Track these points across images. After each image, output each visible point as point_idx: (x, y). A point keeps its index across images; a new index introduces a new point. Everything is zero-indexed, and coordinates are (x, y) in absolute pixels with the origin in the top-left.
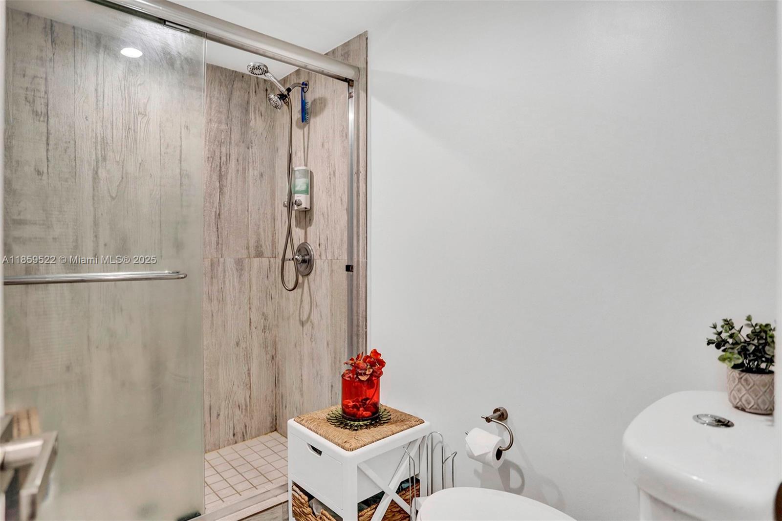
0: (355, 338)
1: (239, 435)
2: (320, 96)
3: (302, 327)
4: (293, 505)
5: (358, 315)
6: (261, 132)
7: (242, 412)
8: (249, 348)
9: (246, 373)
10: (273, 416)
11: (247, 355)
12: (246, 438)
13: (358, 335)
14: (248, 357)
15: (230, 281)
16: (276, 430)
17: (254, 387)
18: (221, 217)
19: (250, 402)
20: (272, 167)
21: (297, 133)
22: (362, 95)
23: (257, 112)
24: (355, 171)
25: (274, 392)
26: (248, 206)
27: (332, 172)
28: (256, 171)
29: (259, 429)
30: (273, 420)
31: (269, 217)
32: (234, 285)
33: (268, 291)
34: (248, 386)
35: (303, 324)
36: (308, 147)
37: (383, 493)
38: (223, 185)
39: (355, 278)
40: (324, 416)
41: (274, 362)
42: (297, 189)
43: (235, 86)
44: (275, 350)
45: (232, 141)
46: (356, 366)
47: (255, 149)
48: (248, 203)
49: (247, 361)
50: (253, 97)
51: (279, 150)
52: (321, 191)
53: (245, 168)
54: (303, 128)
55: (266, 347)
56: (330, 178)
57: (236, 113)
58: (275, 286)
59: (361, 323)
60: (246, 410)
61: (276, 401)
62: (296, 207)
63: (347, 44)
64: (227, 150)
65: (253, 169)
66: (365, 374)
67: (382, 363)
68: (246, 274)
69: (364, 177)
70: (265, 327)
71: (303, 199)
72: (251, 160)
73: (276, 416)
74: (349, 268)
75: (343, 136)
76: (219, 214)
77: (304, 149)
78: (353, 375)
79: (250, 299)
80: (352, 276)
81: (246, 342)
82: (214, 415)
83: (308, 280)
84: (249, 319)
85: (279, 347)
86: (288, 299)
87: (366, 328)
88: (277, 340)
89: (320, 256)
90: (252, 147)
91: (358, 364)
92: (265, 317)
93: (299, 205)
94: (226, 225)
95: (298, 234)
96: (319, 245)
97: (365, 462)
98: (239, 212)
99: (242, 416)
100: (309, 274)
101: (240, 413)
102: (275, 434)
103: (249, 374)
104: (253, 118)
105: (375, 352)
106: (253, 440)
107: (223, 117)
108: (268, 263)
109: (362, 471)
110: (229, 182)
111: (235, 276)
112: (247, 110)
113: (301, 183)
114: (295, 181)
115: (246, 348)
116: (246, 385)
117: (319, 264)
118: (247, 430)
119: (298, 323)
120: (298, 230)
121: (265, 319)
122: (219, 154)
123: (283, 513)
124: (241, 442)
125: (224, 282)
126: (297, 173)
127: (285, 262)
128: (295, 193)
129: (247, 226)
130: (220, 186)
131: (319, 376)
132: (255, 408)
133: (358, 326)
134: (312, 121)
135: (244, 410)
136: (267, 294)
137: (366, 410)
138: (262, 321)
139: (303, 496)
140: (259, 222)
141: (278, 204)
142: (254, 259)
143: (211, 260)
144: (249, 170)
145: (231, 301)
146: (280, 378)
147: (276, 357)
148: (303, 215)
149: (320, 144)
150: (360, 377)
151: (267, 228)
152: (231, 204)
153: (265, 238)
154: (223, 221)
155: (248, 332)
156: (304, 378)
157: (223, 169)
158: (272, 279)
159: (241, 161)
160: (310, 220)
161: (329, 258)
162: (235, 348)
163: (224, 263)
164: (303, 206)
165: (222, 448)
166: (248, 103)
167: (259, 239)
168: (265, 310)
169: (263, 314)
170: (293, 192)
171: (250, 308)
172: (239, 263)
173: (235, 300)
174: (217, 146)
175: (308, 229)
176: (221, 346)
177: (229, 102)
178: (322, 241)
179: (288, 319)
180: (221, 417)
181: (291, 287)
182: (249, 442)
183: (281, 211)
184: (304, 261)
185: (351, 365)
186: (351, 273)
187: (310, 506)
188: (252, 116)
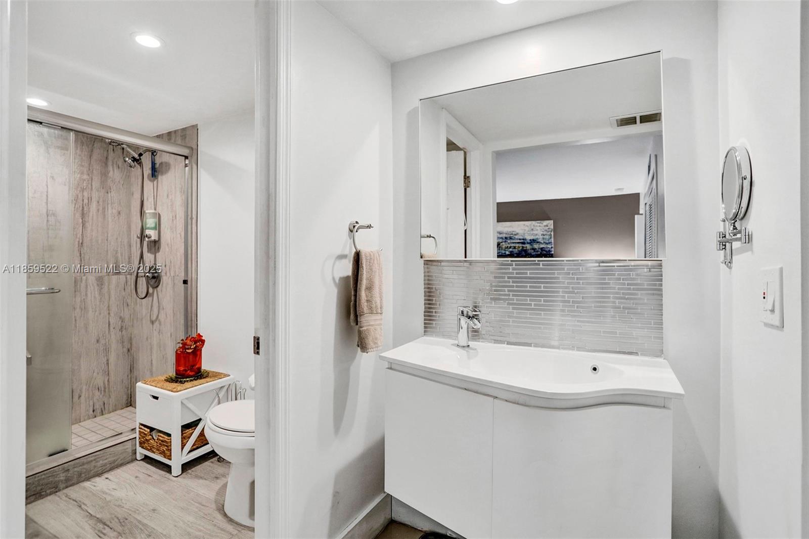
0: (189, 329)
1: (99, 411)
2: (166, 161)
3: (152, 325)
4: (140, 438)
5: (191, 314)
6: (118, 180)
7: (101, 393)
8: (107, 344)
9: (105, 363)
10: (128, 395)
11: (106, 349)
12: (104, 413)
13: (191, 327)
14: (107, 350)
15: (91, 293)
16: (131, 405)
17: (112, 374)
18: (83, 245)
19: (108, 384)
20: (129, 206)
21: (148, 185)
22: (195, 166)
23: (115, 165)
24: (189, 217)
25: (130, 377)
26: (107, 236)
27: (174, 216)
28: (114, 211)
29: (116, 405)
30: (128, 397)
31: (126, 244)
32: (95, 297)
33: (125, 300)
34: (107, 373)
35: (153, 322)
36: (157, 196)
37: (200, 420)
38: (85, 221)
39: (189, 289)
40: (163, 378)
41: (129, 354)
42: (148, 226)
43: (95, 146)
44: (131, 344)
45: (93, 188)
46: (184, 344)
47: (113, 194)
48: (108, 234)
49: (106, 353)
50: (111, 153)
51: (134, 195)
52: (166, 229)
53: (105, 208)
54: (153, 181)
55: (123, 342)
56: (173, 220)
57: (97, 167)
58: (131, 296)
59: (193, 318)
60: (105, 391)
61: (131, 383)
62: (147, 239)
63: (184, 130)
64: (88, 195)
65: (112, 208)
66: (191, 349)
67: (203, 342)
68: (106, 287)
69: (196, 221)
70: (122, 327)
71: (152, 234)
72: (110, 202)
73: (131, 395)
74: (185, 282)
75: (181, 192)
76: (82, 243)
77: (154, 196)
78: (183, 350)
79: (109, 307)
80: (187, 287)
81: (105, 339)
82: (76, 397)
83: (157, 291)
84: (107, 322)
85: (134, 343)
86: (141, 305)
87: (197, 321)
88: (132, 336)
89: (166, 274)
90: (110, 192)
91: (186, 342)
92: (122, 319)
93: (149, 238)
94: (88, 251)
95: (149, 257)
96: (165, 266)
97: (187, 399)
98: (100, 242)
99: (101, 396)
100: (157, 286)
101: (99, 394)
102: (130, 408)
103: (108, 364)
104: (111, 169)
105: (199, 336)
106: (111, 414)
107: (85, 170)
108: (125, 279)
109: (184, 404)
110: (90, 218)
111: (96, 289)
112: (106, 164)
113: (150, 222)
114: (146, 221)
115: (106, 344)
116: (105, 372)
117: (165, 279)
118: (106, 407)
119: (149, 322)
120: (149, 255)
121: (122, 321)
122: (82, 197)
123: (132, 445)
124: (100, 416)
125: (86, 295)
126: (148, 215)
127: (138, 279)
128: (146, 229)
129: (107, 251)
130: (82, 222)
131: (165, 359)
132: (112, 389)
133: (192, 320)
134: (160, 177)
135: (102, 392)
136: (124, 302)
137: (191, 371)
138: (120, 323)
139: (146, 429)
140: (117, 248)
141: (133, 235)
142: (113, 276)
143: (75, 278)
144: (108, 210)
145: (93, 309)
146: (135, 365)
147: (131, 350)
148: (153, 244)
149: (166, 195)
150: (187, 351)
151: (124, 253)
152: (92, 235)
153: (122, 260)
154: (85, 248)
155: (107, 332)
156: (154, 362)
157: (85, 209)
158: (128, 290)
159: (101, 203)
160: (158, 248)
161: (172, 275)
162: (96, 344)
163: (86, 280)
164: (153, 238)
165: (83, 421)
166: (107, 158)
167: (117, 261)
168: (122, 315)
169: (121, 318)
170: (144, 228)
171: (109, 314)
172: (100, 281)
173: (96, 308)
174: (80, 191)
175: (157, 254)
176: (83, 343)
177: (90, 157)
178: (167, 263)
179: (142, 320)
180: (83, 397)
181: (144, 296)
182: (106, 416)
183: (135, 241)
184: (154, 277)
185: (182, 344)
186: (186, 285)
187: (151, 435)
188: (110, 168)
